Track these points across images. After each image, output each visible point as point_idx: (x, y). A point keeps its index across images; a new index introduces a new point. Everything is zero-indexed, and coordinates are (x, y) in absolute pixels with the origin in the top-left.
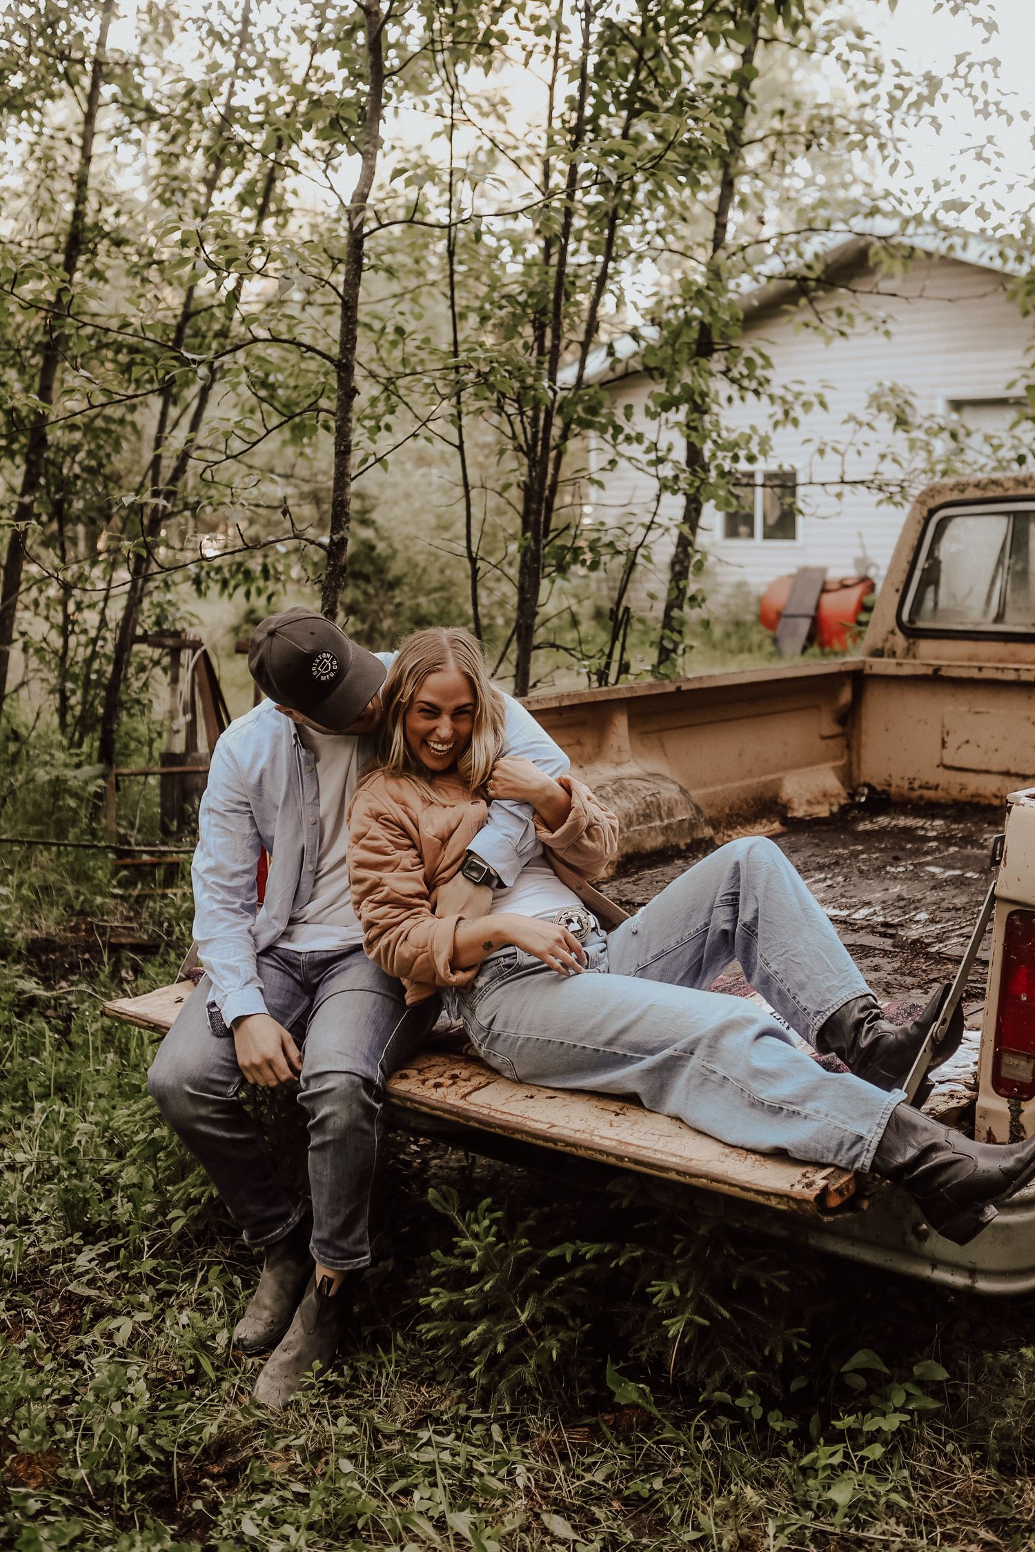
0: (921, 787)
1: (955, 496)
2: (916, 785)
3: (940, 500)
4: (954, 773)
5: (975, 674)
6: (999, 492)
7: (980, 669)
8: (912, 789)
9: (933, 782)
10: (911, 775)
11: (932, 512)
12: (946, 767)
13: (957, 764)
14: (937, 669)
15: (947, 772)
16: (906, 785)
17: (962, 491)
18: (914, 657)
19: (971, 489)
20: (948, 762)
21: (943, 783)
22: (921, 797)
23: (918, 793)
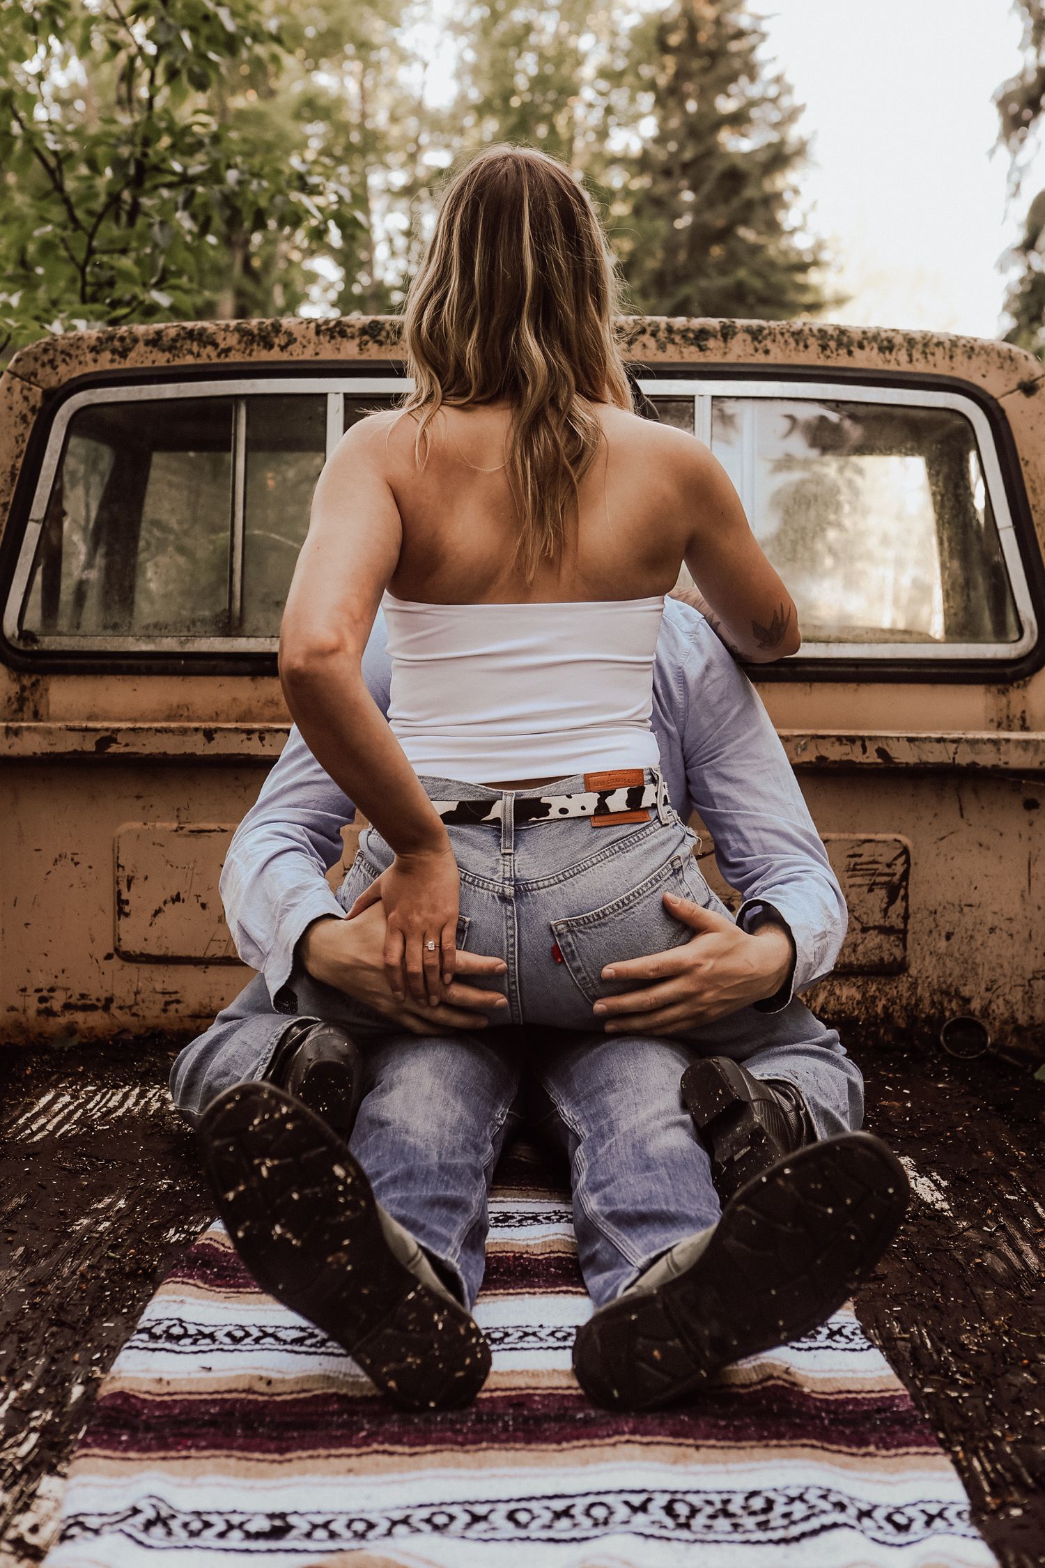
0: (67, 1007)
1: (106, 362)
2: (56, 1004)
3: (67, 372)
4: (146, 970)
5: (197, 746)
6: (209, 355)
7: (209, 735)
8: (49, 1013)
9: (96, 993)
10: (43, 981)
11: (54, 398)
12: (128, 957)
13: (155, 951)
14: (109, 738)
15: (131, 969)
16: (33, 1004)
17: (124, 354)
18: (36, 716)
19: (141, 347)
20: (131, 943)
21: (122, 993)
22: (71, 1030)
23: (63, 1020)
